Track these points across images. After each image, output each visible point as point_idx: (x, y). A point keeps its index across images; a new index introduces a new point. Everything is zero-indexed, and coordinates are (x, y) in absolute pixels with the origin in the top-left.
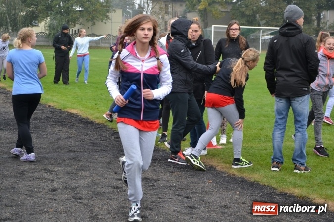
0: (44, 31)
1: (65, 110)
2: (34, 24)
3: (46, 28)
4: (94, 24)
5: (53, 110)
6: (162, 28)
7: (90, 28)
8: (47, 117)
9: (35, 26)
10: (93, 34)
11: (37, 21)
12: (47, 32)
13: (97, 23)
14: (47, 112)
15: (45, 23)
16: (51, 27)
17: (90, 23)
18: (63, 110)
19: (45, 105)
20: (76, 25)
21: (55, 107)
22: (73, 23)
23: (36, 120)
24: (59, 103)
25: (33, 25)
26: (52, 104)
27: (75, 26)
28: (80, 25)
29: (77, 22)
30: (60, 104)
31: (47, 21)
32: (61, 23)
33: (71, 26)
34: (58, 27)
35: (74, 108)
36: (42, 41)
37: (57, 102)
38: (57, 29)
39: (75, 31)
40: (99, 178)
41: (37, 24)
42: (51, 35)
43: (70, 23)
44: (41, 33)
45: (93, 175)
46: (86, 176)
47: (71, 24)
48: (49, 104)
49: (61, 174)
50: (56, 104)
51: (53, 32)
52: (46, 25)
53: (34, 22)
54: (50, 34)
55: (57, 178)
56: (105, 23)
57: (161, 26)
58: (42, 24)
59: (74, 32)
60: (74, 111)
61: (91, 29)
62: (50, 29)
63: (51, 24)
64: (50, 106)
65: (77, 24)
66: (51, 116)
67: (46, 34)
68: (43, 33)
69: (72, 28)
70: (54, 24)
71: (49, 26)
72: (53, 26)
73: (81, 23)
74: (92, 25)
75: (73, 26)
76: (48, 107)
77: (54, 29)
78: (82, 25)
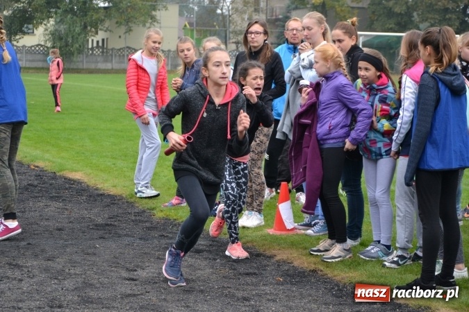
0: (43, 43)
1: (61, 173)
2: (26, 30)
3: (47, 38)
4: (129, 30)
5: (41, 174)
7: (123, 36)
8: (29, 185)
9: (28, 33)
10: (128, 47)
11: (31, 26)
14: (31, 176)
15: (46, 30)
16: (56, 36)
17: (123, 29)
18: (58, 174)
19: (29, 165)
20: (100, 32)
21: (45, 169)
22: (93, 29)
24: (53, 162)
25: (24, 33)
26: (41, 164)
27: (97, 33)
28: (106, 31)
30: (54, 165)
31: (49, 25)
32: (72, 29)
33: (90, 34)
34: (67, 36)
35: (76, 171)
36: (40, 61)
37: (50, 161)
38: (66, 40)
39: (98, 42)
40: (96, 277)
41: (31, 31)
43: (89, 28)
44: (37, 45)
45: (88, 272)
46: (75, 274)
47: (90, 31)
48: (36, 164)
49: (36, 272)
50: (47, 163)
51: (58, 44)
52: (46, 32)
53: (27, 27)
55: (29, 277)
58: (40, 31)
59: (95, 45)
60: (76, 176)
61: (125, 39)
62: (54, 39)
63: (56, 30)
64: (37, 167)
65: (101, 30)
66: (36, 183)
67: (47, 47)
68: (42, 46)
69: (93, 38)
70: (61, 31)
71: (53, 34)
72: (59, 35)
73: (107, 28)
74: (126, 32)
75: (93, 34)
76: (34, 169)
77: (61, 39)
78: (108, 32)
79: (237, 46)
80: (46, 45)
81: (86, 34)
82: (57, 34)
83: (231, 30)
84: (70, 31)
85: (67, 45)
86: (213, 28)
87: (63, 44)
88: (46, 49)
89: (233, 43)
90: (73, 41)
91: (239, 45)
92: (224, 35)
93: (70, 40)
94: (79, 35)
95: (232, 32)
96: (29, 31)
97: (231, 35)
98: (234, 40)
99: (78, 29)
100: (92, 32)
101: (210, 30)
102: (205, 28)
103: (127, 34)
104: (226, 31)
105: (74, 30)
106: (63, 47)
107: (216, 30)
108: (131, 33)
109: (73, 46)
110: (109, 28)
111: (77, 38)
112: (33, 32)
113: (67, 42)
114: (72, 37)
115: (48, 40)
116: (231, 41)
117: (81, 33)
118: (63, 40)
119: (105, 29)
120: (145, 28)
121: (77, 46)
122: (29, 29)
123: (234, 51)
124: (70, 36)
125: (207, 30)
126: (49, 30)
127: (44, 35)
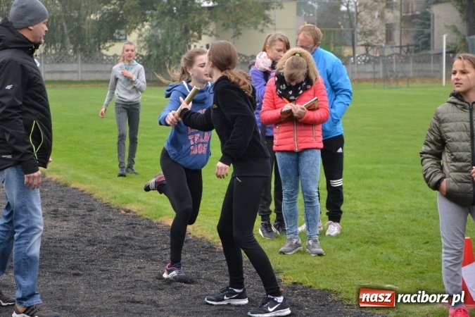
1: (159, 220)
2: (117, 36)
3: (142, 45)
4: (238, 34)
6: (380, 38)
9: (120, 40)
11: (123, 32)
12: (144, 53)
13: (244, 31)
14: (120, 224)
15: (140, 35)
16: (151, 42)
17: (231, 32)
18: (155, 221)
19: (118, 209)
20: (203, 37)
21: (138, 214)
22: (196, 34)
23: (93, 245)
24: (149, 204)
25: (115, 40)
26: (133, 207)
27: (200, 38)
28: (210, 36)
29: (203, 31)
31: (143, 30)
32: (171, 34)
33: (192, 39)
34: (165, 42)
38: (164, 47)
41: (124, 37)
42: (152, 59)
43: (191, 32)
47: (192, 36)
48: (128, 207)
51: (154, 52)
52: (141, 39)
53: (118, 33)
54: (149, 56)
56: (262, 31)
57: (378, 33)
58: (133, 37)
62: (149, 46)
63: (152, 36)
64: (129, 211)
65: (204, 34)
67: (142, 56)
69: (195, 43)
70: (158, 36)
71: (148, 40)
72: (156, 41)
73: (212, 32)
74: (234, 36)
75: (195, 39)
76: (124, 215)
77: (158, 46)
78: (213, 37)
79: (367, 50)
80: (141, 54)
81: (188, 40)
82: (154, 40)
83: (358, 30)
84: (169, 36)
85: (165, 53)
86: (337, 29)
87: (161, 51)
88: (141, 58)
89: (362, 45)
90: (172, 49)
91: (370, 48)
92: (350, 36)
93: (169, 47)
94: (179, 40)
95: (360, 34)
96: (121, 38)
97: (359, 36)
98: (363, 43)
99: (177, 34)
100: (195, 37)
101: (334, 31)
102: (328, 29)
103: (236, 38)
104: (353, 31)
105: (174, 35)
106: (161, 55)
107: (341, 31)
108: (240, 36)
109: (171, 54)
110: (215, 32)
111: (177, 44)
112: (126, 39)
113: (165, 49)
114: (172, 43)
115: (143, 47)
116: (359, 43)
117: (181, 38)
118: (161, 47)
119: (210, 33)
120: (257, 31)
121: (177, 53)
122: (121, 35)
123: (363, 55)
124: (169, 42)
125: (330, 31)
126: (144, 36)
127: (139, 42)
